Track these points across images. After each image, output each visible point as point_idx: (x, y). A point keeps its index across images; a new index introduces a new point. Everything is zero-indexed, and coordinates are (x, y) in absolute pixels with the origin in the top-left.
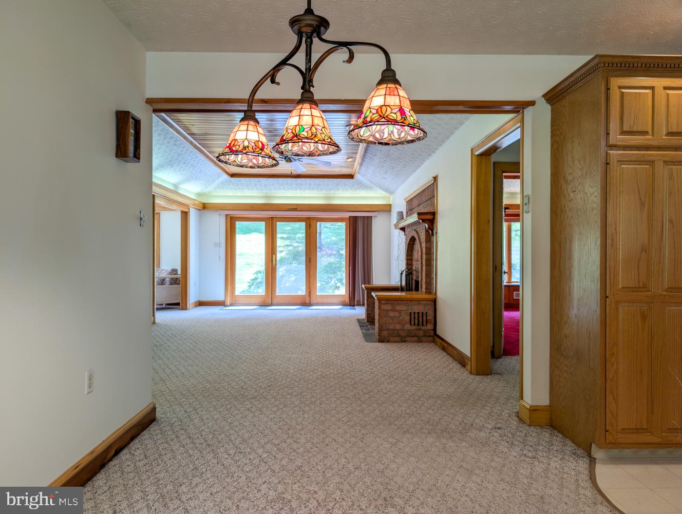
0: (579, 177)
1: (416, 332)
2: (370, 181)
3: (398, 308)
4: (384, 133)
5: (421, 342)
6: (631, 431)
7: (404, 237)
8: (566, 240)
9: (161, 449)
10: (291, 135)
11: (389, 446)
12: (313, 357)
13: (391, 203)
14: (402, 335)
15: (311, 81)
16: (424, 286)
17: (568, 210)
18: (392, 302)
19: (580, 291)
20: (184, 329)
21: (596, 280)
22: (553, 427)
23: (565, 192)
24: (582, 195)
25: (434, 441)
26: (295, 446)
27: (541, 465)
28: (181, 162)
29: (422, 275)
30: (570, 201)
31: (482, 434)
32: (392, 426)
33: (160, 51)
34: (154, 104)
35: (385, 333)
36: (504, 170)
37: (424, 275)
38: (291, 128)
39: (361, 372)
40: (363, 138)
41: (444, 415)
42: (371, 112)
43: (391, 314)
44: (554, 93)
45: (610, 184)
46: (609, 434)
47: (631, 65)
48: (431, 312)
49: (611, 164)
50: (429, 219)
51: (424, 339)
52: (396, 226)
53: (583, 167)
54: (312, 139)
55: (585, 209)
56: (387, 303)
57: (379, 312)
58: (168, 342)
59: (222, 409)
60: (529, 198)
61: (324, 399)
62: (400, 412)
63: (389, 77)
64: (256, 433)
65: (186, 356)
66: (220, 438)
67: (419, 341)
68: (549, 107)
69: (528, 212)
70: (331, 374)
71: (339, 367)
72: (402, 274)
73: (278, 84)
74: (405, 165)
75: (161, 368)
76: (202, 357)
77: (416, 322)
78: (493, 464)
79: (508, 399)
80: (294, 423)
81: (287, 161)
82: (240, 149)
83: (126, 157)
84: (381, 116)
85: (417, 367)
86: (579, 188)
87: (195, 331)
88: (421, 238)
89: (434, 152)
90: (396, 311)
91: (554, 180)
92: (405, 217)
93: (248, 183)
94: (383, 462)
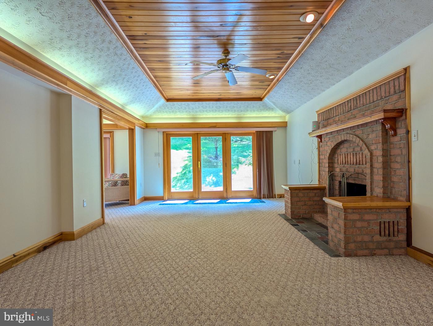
1: (387, 243)
5: (393, 255)
13: (287, 121)
14: (371, 247)
48: (403, 221)
51: (395, 251)
52: (312, 134)
56: (354, 213)
67: (391, 253)
77: (387, 232)
90: (364, 220)
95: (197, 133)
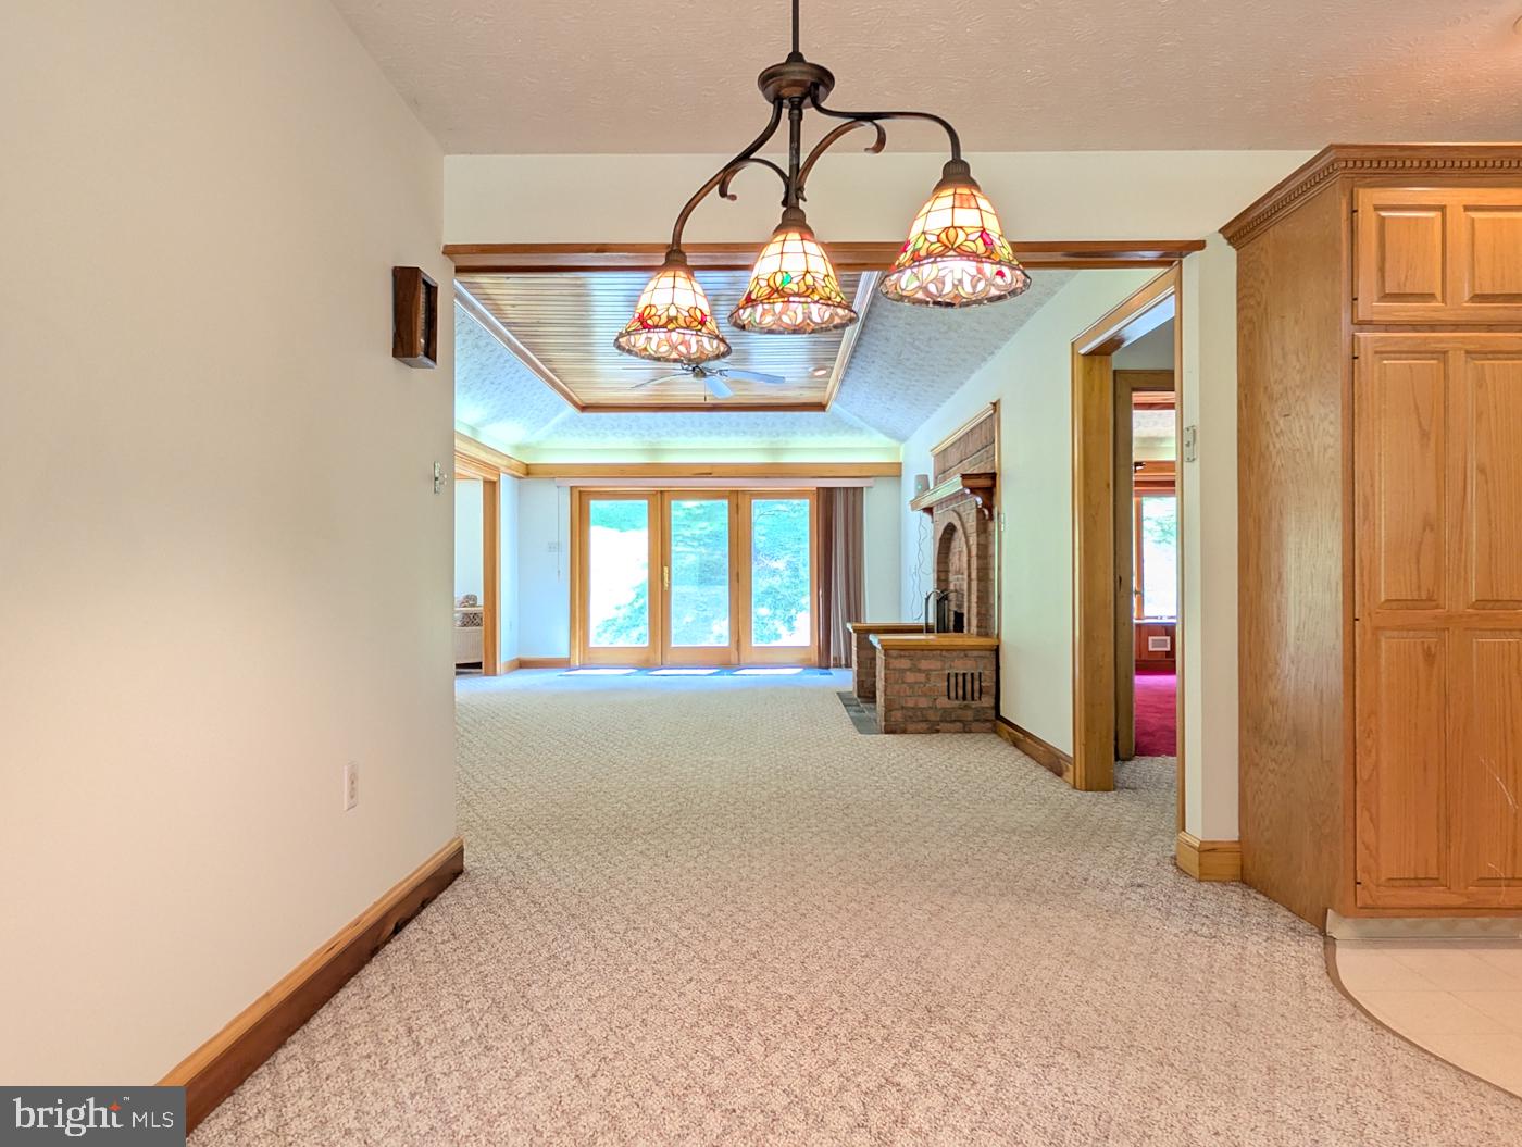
0: (1298, 386)
1: (960, 712)
2: (859, 416)
3: (924, 664)
4: (943, 283)
5: (970, 732)
6: (1406, 884)
7: (930, 526)
8: (1270, 512)
9: (481, 922)
10: (766, 291)
11: (926, 917)
12: (757, 761)
13: (901, 460)
14: (932, 718)
15: (800, 189)
16: (974, 622)
17: (1274, 454)
18: (912, 653)
19: (1300, 611)
20: (496, 712)
21: (1334, 585)
22: (1246, 883)
23: (1268, 418)
24: (1302, 421)
25: (1012, 907)
26: (741, 917)
27: (1228, 949)
28: (487, 382)
29: (969, 601)
30: (1277, 435)
31: (1107, 896)
32: (928, 882)
33: (471, 154)
34: (457, 256)
35: (898, 715)
36: (1135, 386)
37: (974, 598)
38: (766, 277)
39: (857, 786)
40: (904, 293)
41: (1029, 863)
42: (926, 239)
43: (910, 677)
44: (1244, 223)
45: (1359, 397)
46: (1363, 889)
47: (1400, 164)
48: (989, 673)
49: (1362, 358)
50: (985, 487)
51: (975, 726)
52: (914, 504)
53: (1304, 367)
54: (808, 296)
55: (1309, 449)
56: (901, 656)
57: (885, 674)
58: (466, 734)
59: (590, 854)
60: (1194, 431)
61: (787, 835)
62: (941, 858)
63: (956, 174)
64: (661, 894)
65: (507, 759)
66: (593, 904)
67: (966, 730)
68: (1232, 252)
69: (1194, 460)
70: (797, 790)
71: (812, 779)
72: (927, 599)
73: (733, 197)
74: (933, 381)
75: (461, 781)
76: (539, 761)
77: (960, 692)
78: (1133, 948)
79: (1152, 834)
80: (734, 877)
81: (696, 375)
82: (660, 324)
83: (411, 356)
84: (946, 247)
85: (966, 778)
86: (1298, 408)
87: (517, 714)
88: (968, 525)
89: (992, 353)
90: (920, 671)
91: (1246, 396)
92: (931, 487)
93: (615, 424)
94: (917, 945)
95: (661, 492)
